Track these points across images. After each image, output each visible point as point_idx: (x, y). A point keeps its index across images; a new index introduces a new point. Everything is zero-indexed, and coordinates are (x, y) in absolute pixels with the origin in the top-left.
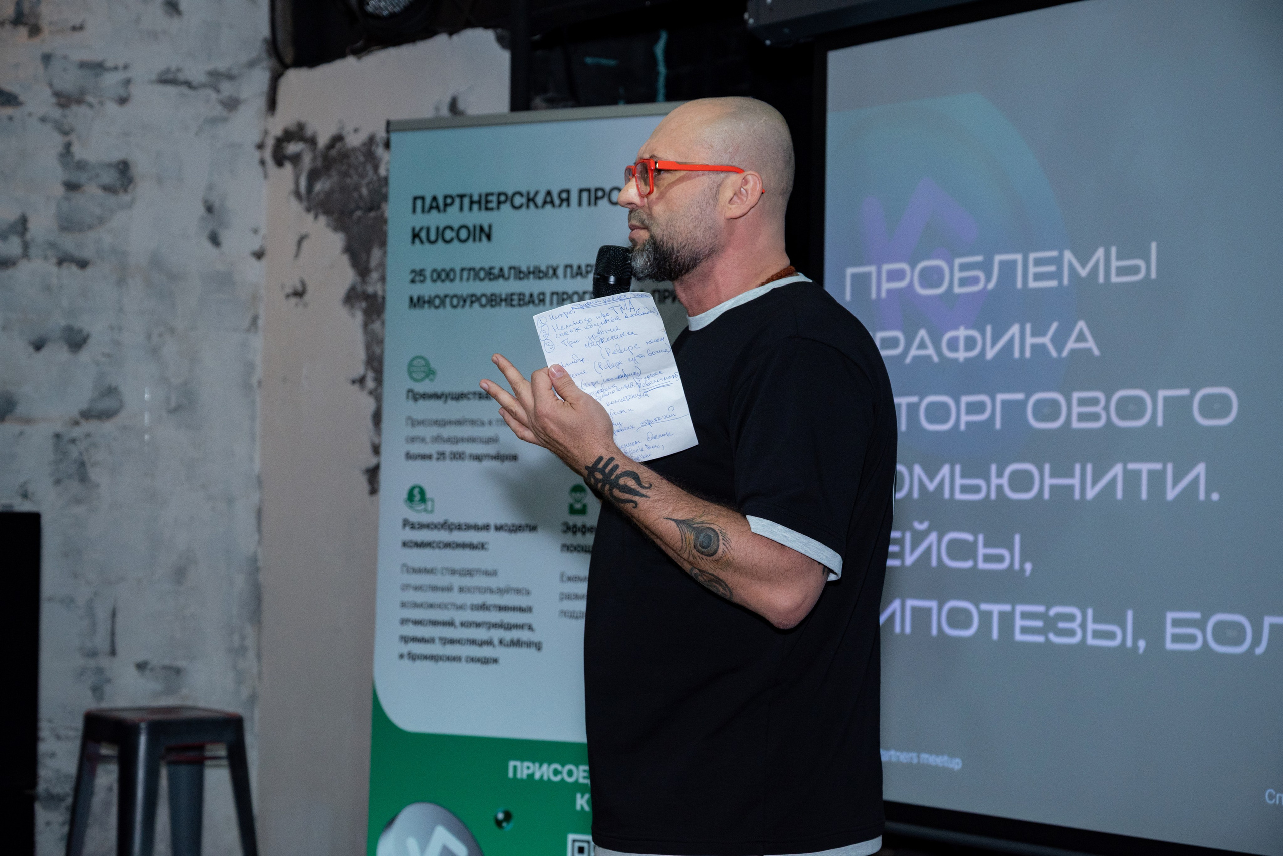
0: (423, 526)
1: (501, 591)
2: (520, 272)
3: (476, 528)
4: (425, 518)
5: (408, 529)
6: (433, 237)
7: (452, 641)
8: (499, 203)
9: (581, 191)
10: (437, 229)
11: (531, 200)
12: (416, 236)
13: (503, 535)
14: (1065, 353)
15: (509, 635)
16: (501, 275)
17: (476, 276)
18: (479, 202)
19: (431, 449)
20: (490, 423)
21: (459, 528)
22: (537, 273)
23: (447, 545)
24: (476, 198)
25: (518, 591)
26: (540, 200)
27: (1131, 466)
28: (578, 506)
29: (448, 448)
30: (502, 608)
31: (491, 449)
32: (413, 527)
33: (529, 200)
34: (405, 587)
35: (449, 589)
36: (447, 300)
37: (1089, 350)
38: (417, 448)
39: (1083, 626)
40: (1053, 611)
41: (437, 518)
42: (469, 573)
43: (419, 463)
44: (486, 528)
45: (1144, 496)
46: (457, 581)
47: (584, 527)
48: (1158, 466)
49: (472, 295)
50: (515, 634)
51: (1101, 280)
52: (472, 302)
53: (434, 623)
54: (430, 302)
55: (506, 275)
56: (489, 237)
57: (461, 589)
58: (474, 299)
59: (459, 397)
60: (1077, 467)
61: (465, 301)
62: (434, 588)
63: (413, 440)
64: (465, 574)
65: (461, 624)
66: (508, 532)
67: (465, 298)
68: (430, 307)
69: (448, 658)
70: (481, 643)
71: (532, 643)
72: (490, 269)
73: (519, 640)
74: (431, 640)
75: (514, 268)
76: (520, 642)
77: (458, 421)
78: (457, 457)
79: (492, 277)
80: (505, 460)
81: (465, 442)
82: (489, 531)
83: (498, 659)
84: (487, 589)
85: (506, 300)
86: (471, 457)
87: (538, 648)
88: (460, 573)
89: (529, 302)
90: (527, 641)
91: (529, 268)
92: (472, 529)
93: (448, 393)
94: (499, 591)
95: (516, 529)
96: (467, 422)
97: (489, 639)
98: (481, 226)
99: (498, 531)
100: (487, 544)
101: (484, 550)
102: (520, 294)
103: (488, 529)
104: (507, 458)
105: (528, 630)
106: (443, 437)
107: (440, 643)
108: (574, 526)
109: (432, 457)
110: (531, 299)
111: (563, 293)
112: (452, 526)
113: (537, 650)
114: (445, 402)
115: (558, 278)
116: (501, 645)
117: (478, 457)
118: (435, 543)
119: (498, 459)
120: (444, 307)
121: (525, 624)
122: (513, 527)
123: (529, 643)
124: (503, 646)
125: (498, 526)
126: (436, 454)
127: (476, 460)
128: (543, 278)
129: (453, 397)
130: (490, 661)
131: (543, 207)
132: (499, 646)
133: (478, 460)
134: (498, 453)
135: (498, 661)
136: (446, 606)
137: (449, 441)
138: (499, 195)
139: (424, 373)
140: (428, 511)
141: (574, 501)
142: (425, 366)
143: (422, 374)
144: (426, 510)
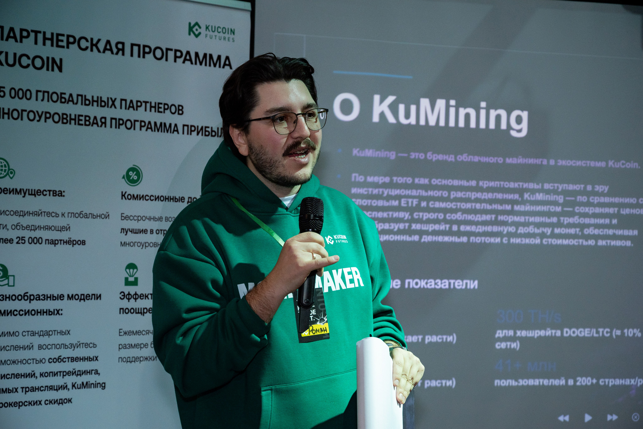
0: (5, 298)
1: (73, 346)
2: (86, 99)
3: (53, 298)
4: (7, 291)
6: (11, 61)
7: (33, 389)
8: (68, 43)
9: (132, 45)
10: (15, 54)
11: (94, 45)
13: (74, 302)
15: (79, 380)
16: (70, 100)
17: (50, 98)
18: (52, 39)
19: (13, 234)
20: (63, 215)
21: (38, 298)
22: (100, 102)
23: (28, 313)
24: (48, 36)
25: (87, 345)
26: (101, 46)
28: (131, 279)
29: (27, 234)
30: (74, 359)
31: (64, 236)
33: (92, 45)
35: (30, 347)
36: (25, 114)
41: (18, 290)
42: (48, 333)
44: (61, 297)
46: (37, 341)
47: (136, 294)
49: (46, 113)
50: (85, 378)
52: (46, 118)
53: (17, 376)
54: (9, 114)
55: (75, 101)
56: (60, 69)
57: (40, 347)
58: (48, 116)
59: (36, 193)
61: (40, 117)
62: (16, 348)
64: (44, 334)
65: (41, 375)
66: (79, 300)
67: (40, 114)
68: (9, 118)
69: (30, 403)
70: (58, 388)
71: (98, 384)
72: (62, 94)
73: (88, 383)
74: (14, 390)
75: (82, 96)
76: (89, 384)
77: (36, 213)
78: (35, 241)
79: (63, 100)
80: (75, 244)
81: (42, 229)
82: (63, 299)
83: (71, 399)
84: (62, 345)
85: (75, 120)
86: (47, 241)
87: (103, 387)
88: (39, 334)
89: (93, 123)
90: (94, 383)
91: (93, 97)
92: (49, 299)
93: (27, 190)
94: (71, 346)
95: (84, 298)
96: (43, 213)
97: (64, 384)
98: (53, 59)
99: (70, 299)
100: (62, 310)
101: (59, 314)
102: (86, 116)
103: (62, 298)
104: (77, 242)
105: (95, 374)
106: (22, 225)
107: (22, 392)
108: (129, 294)
109: (13, 241)
110: (95, 122)
111: (120, 119)
112: (32, 297)
113: (102, 389)
114: (24, 197)
115: (115, 107)
116: (74, 388)
117: (53, 242)
118: (17, 311)
119: (70, 243)
120: (22, 119)
121: (92, 370)
122: (82, 296)
123: (96, 384)
124: (76, 388)
125: (70, 296)
126: (17, 238)
127: (51, 244)
128: (104, 106)
129: (30, 193)
130: (65, 401)
131: (104, 52)
132: (72, 389)
133: (53, 244)
134: (70, 239)
135: (72, 401)
136: (27, 362)
137: (28, 228)
138: (68, 36)
139: (5, 172)
140: (10, 284)
141: (127, 275)
142: (5, 166)
143: (3, 172)
144: (8, 284)
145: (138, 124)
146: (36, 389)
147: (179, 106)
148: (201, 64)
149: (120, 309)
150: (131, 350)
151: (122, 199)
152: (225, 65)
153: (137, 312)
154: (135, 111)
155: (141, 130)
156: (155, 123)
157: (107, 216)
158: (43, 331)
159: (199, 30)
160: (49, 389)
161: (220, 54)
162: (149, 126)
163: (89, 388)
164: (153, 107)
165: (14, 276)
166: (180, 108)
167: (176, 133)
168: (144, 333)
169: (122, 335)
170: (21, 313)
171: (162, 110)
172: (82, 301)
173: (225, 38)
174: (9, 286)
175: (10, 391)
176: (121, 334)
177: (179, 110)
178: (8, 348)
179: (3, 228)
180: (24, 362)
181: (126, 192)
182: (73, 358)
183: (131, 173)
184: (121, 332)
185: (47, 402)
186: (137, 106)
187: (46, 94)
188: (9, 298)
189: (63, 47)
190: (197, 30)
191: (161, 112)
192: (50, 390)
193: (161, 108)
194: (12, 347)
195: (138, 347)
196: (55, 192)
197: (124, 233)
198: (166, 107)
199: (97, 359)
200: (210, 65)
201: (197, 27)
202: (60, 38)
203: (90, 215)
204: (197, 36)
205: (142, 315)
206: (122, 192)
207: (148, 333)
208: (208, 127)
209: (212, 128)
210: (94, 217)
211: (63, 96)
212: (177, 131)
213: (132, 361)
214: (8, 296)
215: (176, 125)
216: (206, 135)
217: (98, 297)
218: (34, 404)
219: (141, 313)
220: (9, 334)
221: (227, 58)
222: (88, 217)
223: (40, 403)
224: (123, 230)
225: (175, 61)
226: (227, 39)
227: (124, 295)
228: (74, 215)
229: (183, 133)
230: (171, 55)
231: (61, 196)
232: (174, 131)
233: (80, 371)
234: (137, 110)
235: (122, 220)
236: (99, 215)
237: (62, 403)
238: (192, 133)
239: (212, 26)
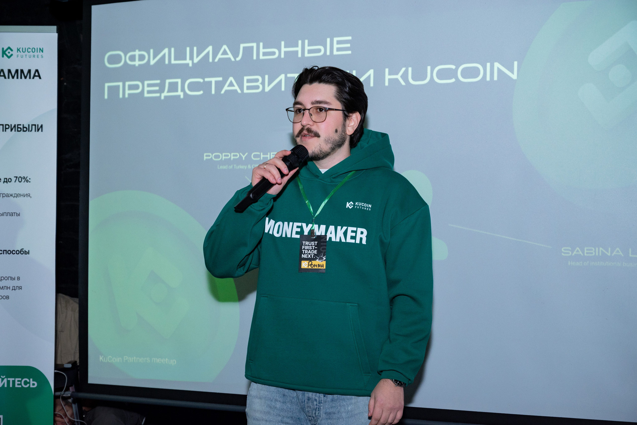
148: (13, 77)
152: (35, 76)
159: (11, 53)
161: (30, 69)
173: (34, 56)
190: (9, 53)
200: (21, 78)
201: (9, 50)
204: (9, 57)
208: (20, 125)
209: (23, 125)
216: (18, 131)
221: (37, 71)
226: (36, 56)
238: (7, 130)
239: (23, 48)
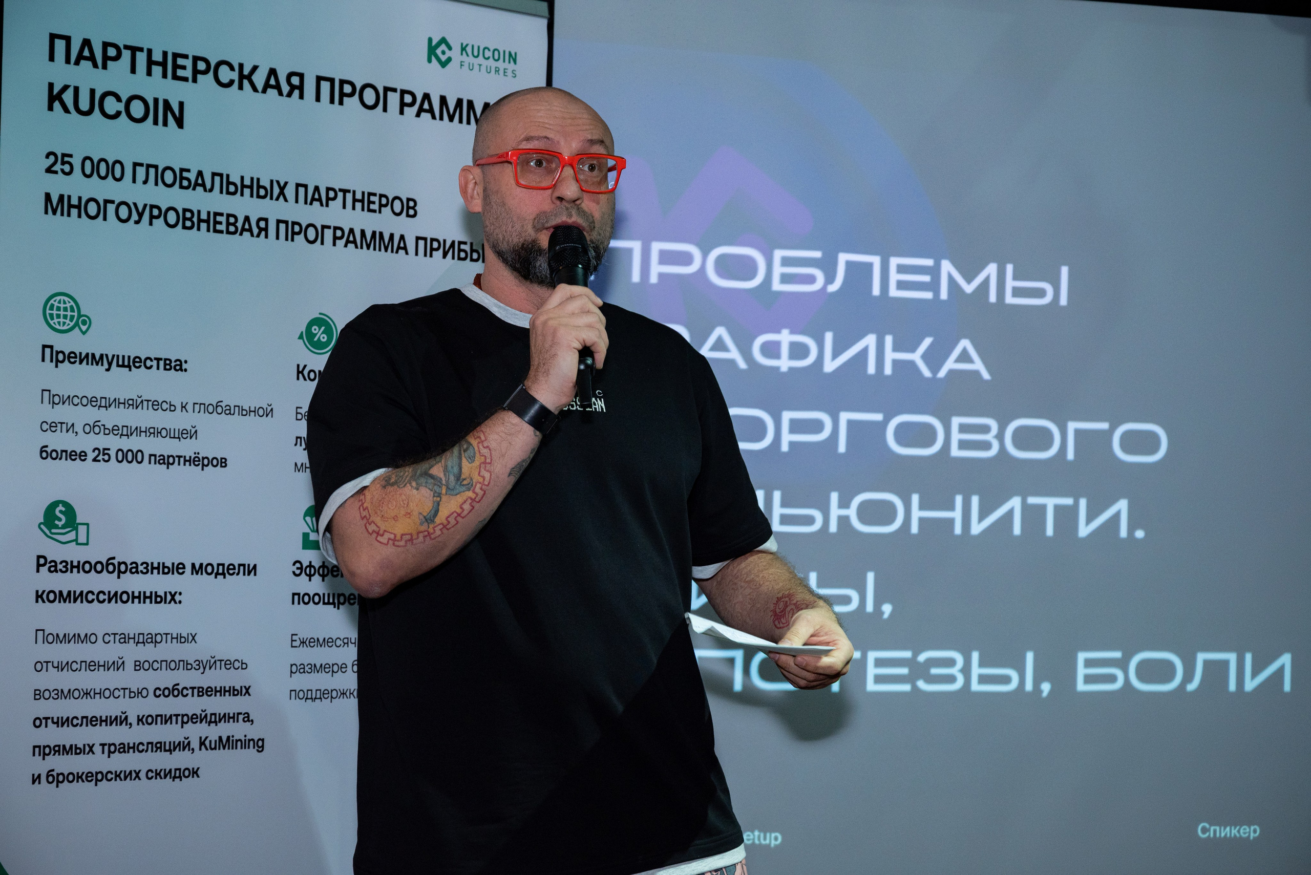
0: (70, 567)
1: (202, 666)
2: (229, 183)
3: (163, 569)
4: (75, 554)
5: (44, 570)
6: (84, 105)
7: (124, 748)
8: (196, 72)
9: (319, 79)
10: (93, 92)
11: (245, 77)
12: (54, 97)
13: (204, 579)
14: (942, 374)
15: (214, 732)
16: (199, 182)
17: (160, 179)
18: (163, 64)
19: (87, 443)
20: (183, 407)
21: (134, 568)
22: (256, 188)
23: (114, 597)
24: (157, 57)
25: (228, 664)
26: (259, 79)
27: (1032, 500)
28: (315, 537)
29: (114, 443)
30: (203, 692)
31: (186, 448)
32: (54, 568)
33: (242, 77)
34: (41, 666)
35: (118, 665)
36: (111, 208)
37: (977, 373)
38: (58, 441)
39: (966, 671)
40: (922, 658)
41: (95, 553)
42: (152, 639)
43: (64, 464)
44: (179, 568)
45: (1050, 531)
46: (132, 653)
47: (324, 566)
48: (1069, 501)
49: (152, 207)
50: (225, 730)
51: (993, 298)
52: (152, 217)
53: (93, 721)
54: (81, 207)
55: (208, 186)
56: (180, 123)
57: (138, 666)
58: (155, 213)
59: (132, 363)
60: (959, 499)
61: (141, 215)
62: (92, 666)
63: (53, 426)
64: (145, 641)
65: (140, 720)
66: (213, 575)
67: (140, 209)
68: (80, 216)
69: (117, 776)
70: (173, 748)
71: (249, 740)
72: (182, 170)
73: (231, 738)
74: (87, 749)
75: (221, 175)
76: (233, 741)
77: (131, 402)
78: (130, 458)
79: (185, 183)
80: (207, 465)
81: (143, 434)
82: (183, 573)
83: (198, 768)
84: (181, 663)
85: (207, 221)
86: (153, 458)
87: (259, 747)
88: (136, 641)
89: (243, 230)
90: (243, 739)
91: (242, 178)
92: (155, 571)
93: (113, 356)
94: (198, 665)
95: (224, 570)
96: (145, 403)
97: (184, 740)
98: (166, 102)
99: (197, 573)
100: (180, 594)
101: (175, 603)
102: (229, 216)
103: (181, 571)
104: (210, 462)
105: (244, 721)
106: (104, 425)
107: (103, 753)
108: (310, 566)
109: (86, 455)
110: (247, 226)
111: (294, 223)
112: (123, 568)
113: (258, 751)
114: (108, 370)
115: (286, 200)
116: (203, 747)
117: (164, 459)
118: (93, 593)
119: (196, 463)
120: (105, 219)
121: (239, 714)
122: (221, 567)
123: (245, 740)
124: (207, 749)
125: (197, 567)
126: (94, 451)
127: (160, 464)
128: (264, 197)
129: (121, 363)
130: (187, 773)
131: (264, 91)
132: (200, 749)
133: (164, 463)
134: (197, 455)
135: (198, 772)
136: (112, 694)
137: (116, 432)
138: (196, 59)
139: (71, 320)
140: (79, 541)
141: (309, 529)
142: (72, 310)
143: (68, 321)
144: (76, 540)
145: (329, 234)
146: (129, 748)
147: (409, 200)
148: (451, 119)
149: (294, 594)
150: (314, 675)
151: (298, 379)
153: (326, 601)
154: (324, 208)
155: (334, 244)
156: (363, 233)
157: (268, 412)
158: (143, 634)
160: (155, 749)
162: (351, 239)
163: (233, 748)
164: (359, 201)
165: (88, 525)
166: (411, 204)
167: (402, 252)
168: (339, 642)
169: (296, 647)
170: (102, 597)
171: (375, 207)
172: (220, 577)
173: (497, 71)
174: (78, 544)
175: (78, 751)
176: (294, 644)
177: (408, 208)
178: (74, 666)
179: (67, 431)
180: (107, 693)
181: (305, 366)
182: (203, 688)
183: (315, 329)
184: (296, 641)
185: (150, 775)
186: (328, 199)
187: (152, 171)
188: (78, 567)
189: (185, 79)
190: (443, 53)
191: (374, 211)
192: (156, 751)
193: (374, 203)
194: (83, 664)
195: (327, 670)
196: (168, 362)
197: (301, 445)
198: (384, 201)
199: (247, 692)
200: (468, 122)
201: (443, 47)
202: (180, 61)
203: (237, 408)
204: (444, 64)
205: (335, 607)
206: (298, 366)
207: (348, 643)
208: (465, 243)
209: (472, 244)
210: (244, 413)
211: (185, 174)
212: (405, 248)
213: (316, 698)
214: (75, 564)
215: (402, 237)
216: (459, 259)
217: (251, 570)
218: (125, 778)
219: (333, 603)
220: (77, 638)
222: (232, 412)
223: (137, 776)
224: (299, 440)
225: (402, 112)
226: (501, 72)
227: (301, 568)
228: (205, 408)
229: (417, 254)
230: (394, 99)
231: (181, 369)
232: (399, 248)
233: (215, 714)
234: (327, 205)
235: (297, 419)
236: (253, 409)
237: (180, 777)
238: (434, 253)
239: (473, 46)
